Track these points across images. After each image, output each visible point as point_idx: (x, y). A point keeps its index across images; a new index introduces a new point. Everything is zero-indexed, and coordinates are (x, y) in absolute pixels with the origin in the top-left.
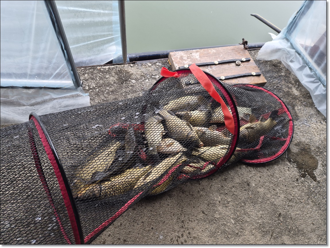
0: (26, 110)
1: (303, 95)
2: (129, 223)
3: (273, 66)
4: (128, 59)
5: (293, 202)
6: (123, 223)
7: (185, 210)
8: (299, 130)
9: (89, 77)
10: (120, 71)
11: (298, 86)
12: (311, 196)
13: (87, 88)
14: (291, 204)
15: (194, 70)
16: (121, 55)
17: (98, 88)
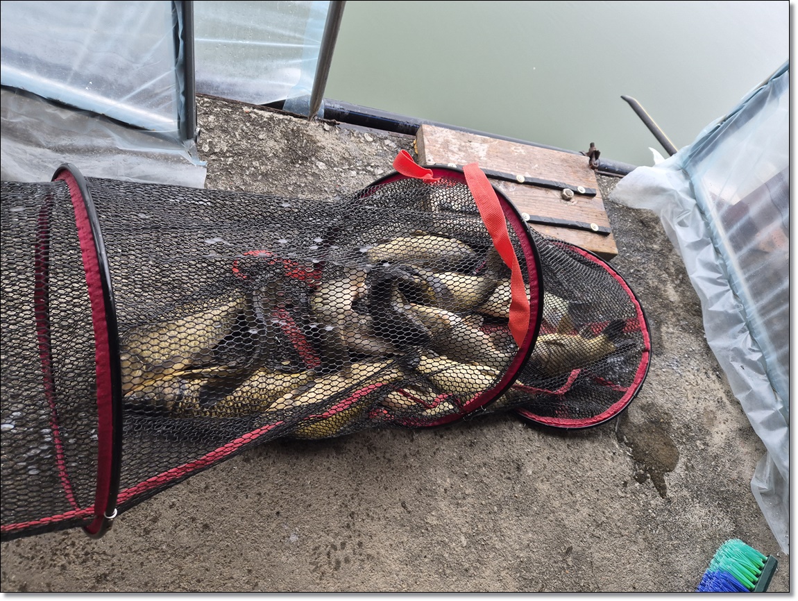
0: (41, 157)
1: (685, 306)
2: (227, 489)
3: (641, 224)
4: (322, 111)
5: (603, 530)
6: (213, 486)
7: (365, 491)
8: (657, 378)
9: (216, 124)
10: (296, 133)
11: (681, 282)
12: (645, 527)
13: (206, 148)
14: (598, 532)
15: (472, 178)
16: (307, 96)
17: (233, 157)
